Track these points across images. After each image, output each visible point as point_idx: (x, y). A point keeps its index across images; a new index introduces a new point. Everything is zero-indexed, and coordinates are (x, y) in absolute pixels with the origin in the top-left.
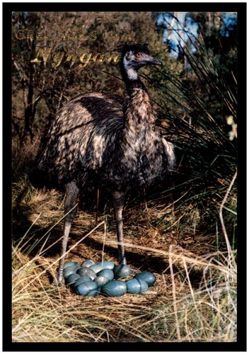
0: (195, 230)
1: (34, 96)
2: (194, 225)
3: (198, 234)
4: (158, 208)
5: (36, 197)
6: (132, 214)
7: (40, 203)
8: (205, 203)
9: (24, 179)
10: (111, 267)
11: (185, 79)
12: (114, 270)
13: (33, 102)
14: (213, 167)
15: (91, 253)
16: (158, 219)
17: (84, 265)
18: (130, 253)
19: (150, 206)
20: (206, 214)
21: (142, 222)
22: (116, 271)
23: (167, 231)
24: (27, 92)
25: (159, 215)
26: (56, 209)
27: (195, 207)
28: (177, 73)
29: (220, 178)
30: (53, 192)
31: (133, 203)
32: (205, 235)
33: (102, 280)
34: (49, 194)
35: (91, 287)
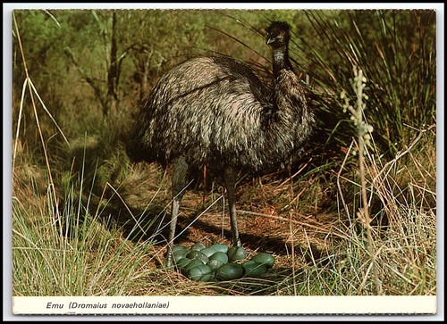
0: (316, 207)
1: (118, 52)
2: (316, 202)
3: (320, 212)
4: (273, 185)
5: (133, 175)
6: (243, 192)
7: (137, 182)
8: (328, 176)
9: (116, 155)
10: (225, 250)
11: (300, 23)
12: (227, 253)
13: (118, 60)
14: (335, 134)
15: (200, 236)
16: (274, 197)
17: (194, 249)
18: (246, 235)
19: (264, 183)
20: (329, 189)
21: (256, 201)
22: (231, 254)
23: (285, 210)
24: (109, 46)
25: (276, 192)
26: (156, 189)
27: (316, 182)
28: (289, 17)
29: (344, 146)
30: (153, 167)
31: (244, 180)
32: (328, 213)
33: (215, 263)
34: (146, 172)
35: (206, 271)
